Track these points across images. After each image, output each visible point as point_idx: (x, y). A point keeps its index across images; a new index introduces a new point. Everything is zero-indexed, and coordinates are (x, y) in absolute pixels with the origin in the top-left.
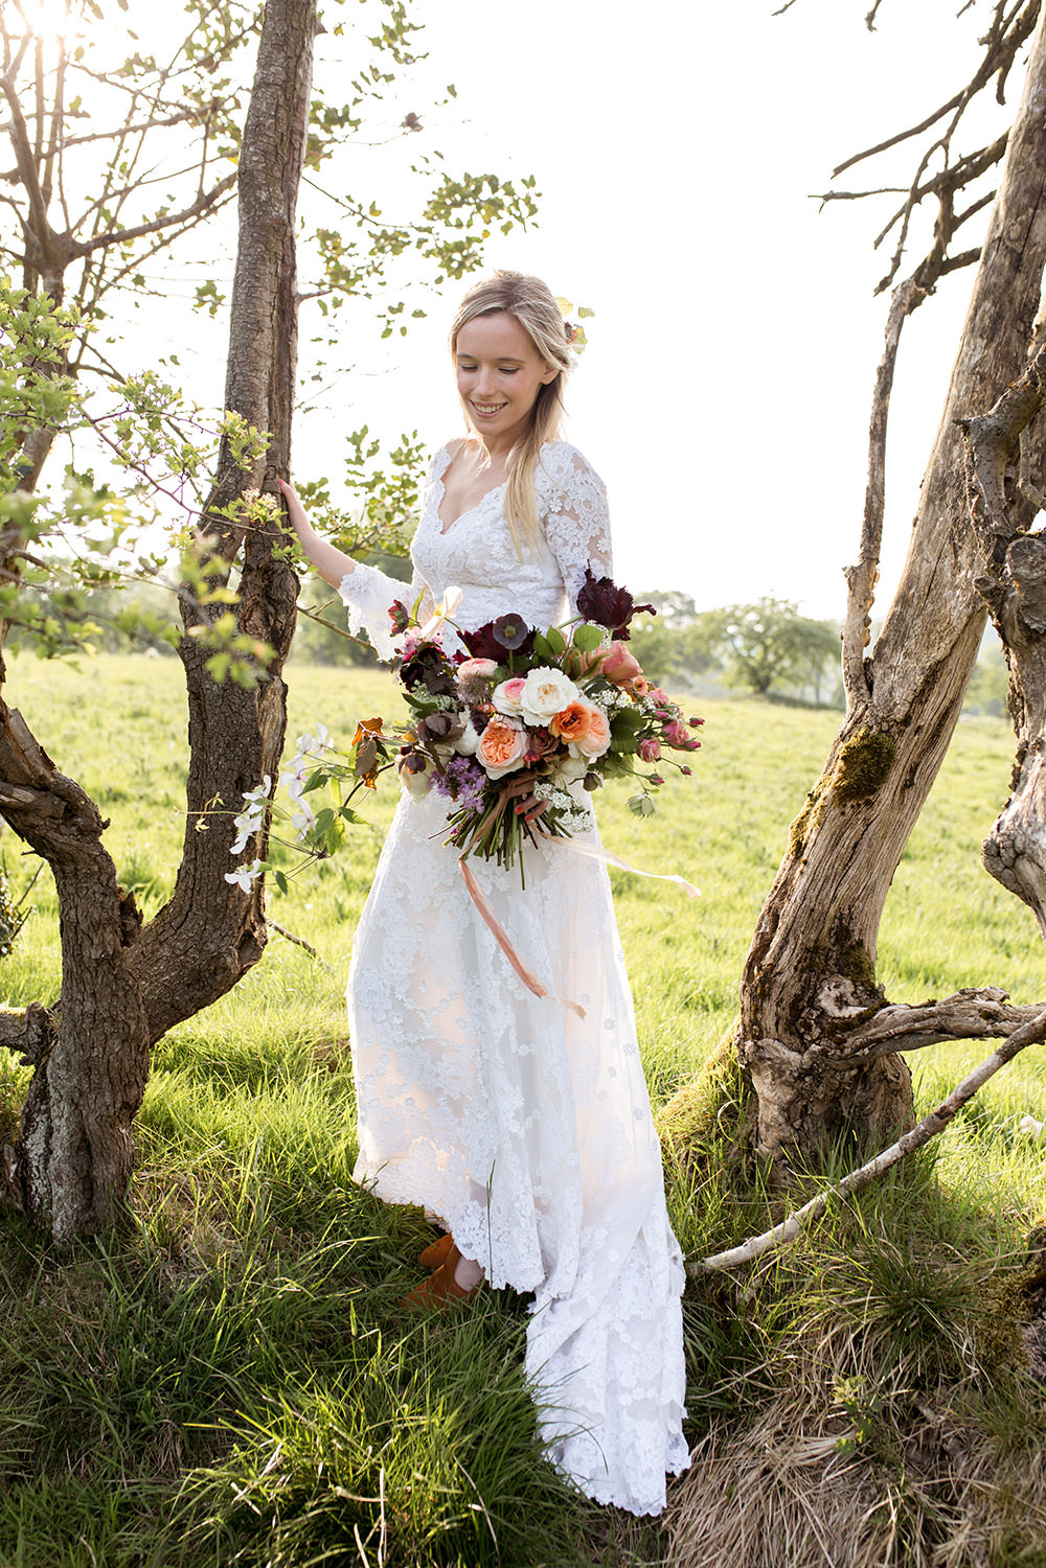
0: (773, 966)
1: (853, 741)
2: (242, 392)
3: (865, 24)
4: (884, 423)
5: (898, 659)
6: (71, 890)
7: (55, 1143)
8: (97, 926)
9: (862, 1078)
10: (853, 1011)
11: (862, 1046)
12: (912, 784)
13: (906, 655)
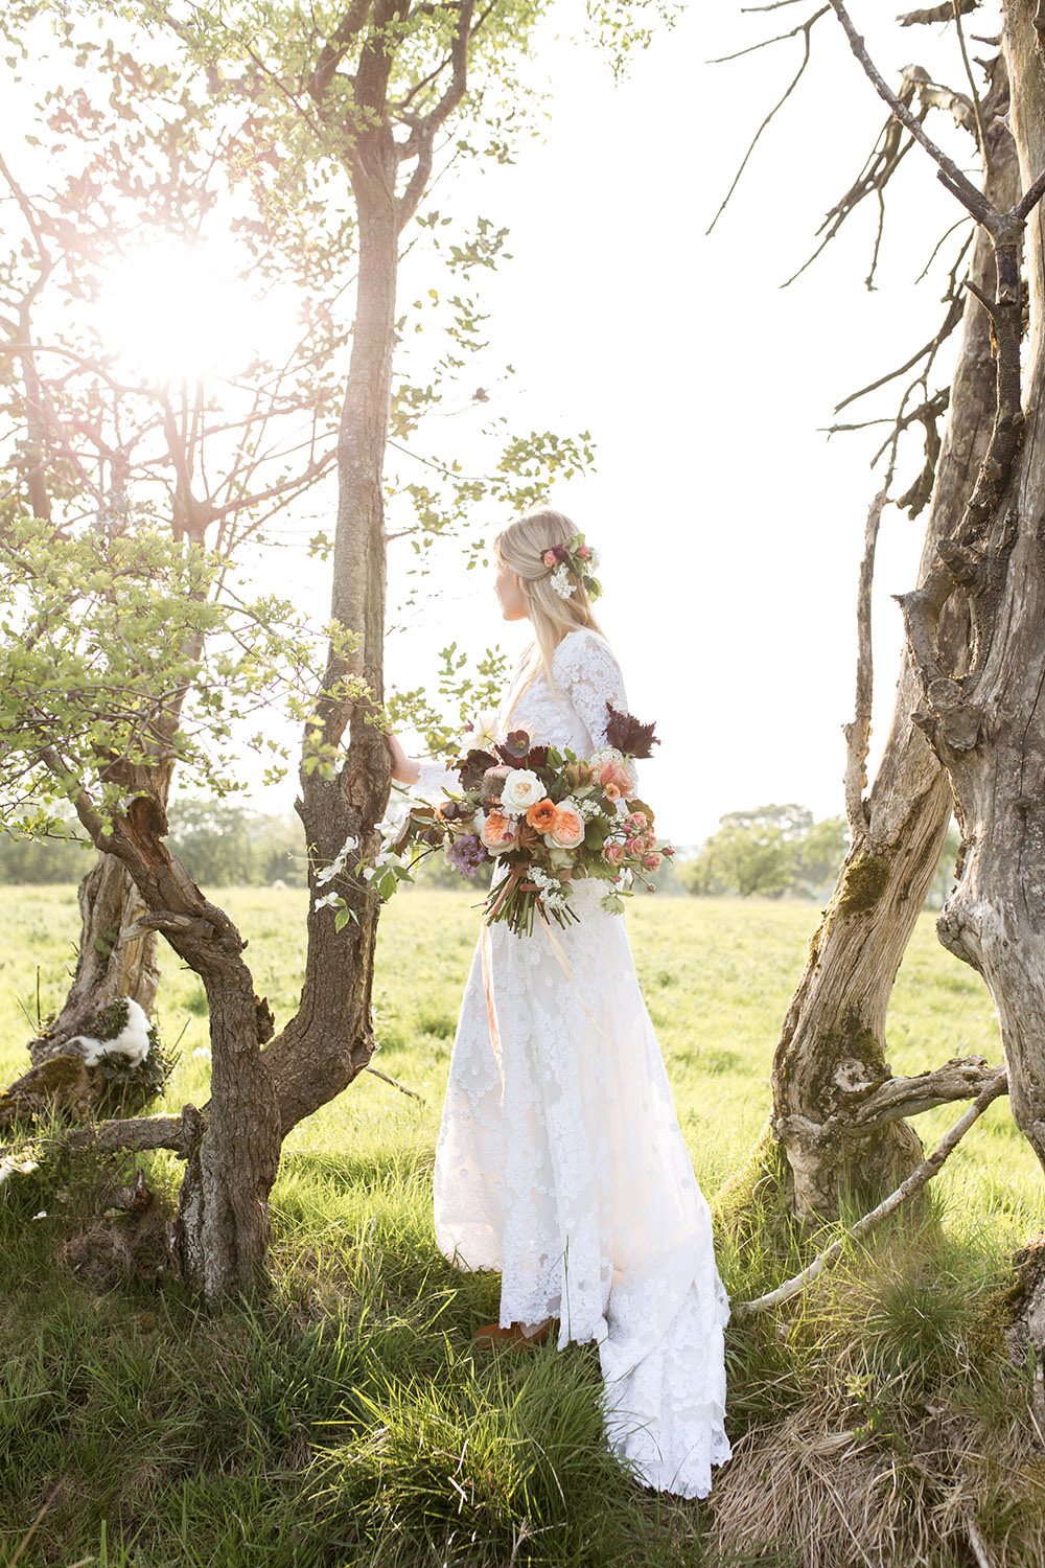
0: (795, 1053)
1: (854, 865)
2: (343, 610)
3: (866, 287)
4: (868, 607)
5: (890, 796)
6: (219, 997)
7: (207, 1214)
8: (238, 1025)
9: (877, 1146)
10: (862, 1086)
11: (871, 1114)
12: (906, 898)
13: (895, 792)
